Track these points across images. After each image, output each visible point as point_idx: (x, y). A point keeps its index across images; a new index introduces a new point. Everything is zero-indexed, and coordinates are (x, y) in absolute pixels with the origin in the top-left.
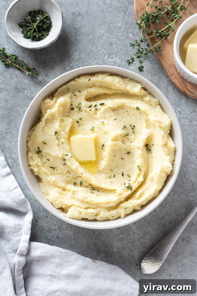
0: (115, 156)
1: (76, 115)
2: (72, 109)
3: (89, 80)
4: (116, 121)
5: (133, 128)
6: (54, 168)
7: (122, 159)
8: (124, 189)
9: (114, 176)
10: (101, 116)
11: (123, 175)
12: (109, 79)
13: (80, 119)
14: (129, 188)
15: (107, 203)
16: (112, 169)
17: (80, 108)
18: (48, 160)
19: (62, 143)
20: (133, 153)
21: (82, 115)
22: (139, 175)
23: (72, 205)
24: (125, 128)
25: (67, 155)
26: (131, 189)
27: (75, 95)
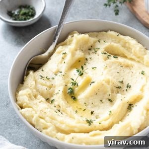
0: (97, 94)
2: (90, 49)
4: (118, 74)
9: (85, 110)
10: (108, 63)
11: (92, 113)
13: (91, 58)
14: (89, 122)
16: (87, 103)
17: (96, 52)
20: (113, 104)
22: (106, 120)
23: (31, 107)
24: (122, 82)
25: (61, 72)
26: (90, 124)
27: (99, 42)
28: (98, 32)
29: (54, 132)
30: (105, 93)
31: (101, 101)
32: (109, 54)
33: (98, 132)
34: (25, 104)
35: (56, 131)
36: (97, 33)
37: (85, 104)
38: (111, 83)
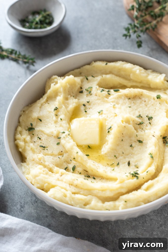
0: (122, 140)
1: (84, 99)
2: (81, 92)
3: (106, 64)
4: (130, 108)
5: (150, 119)
6: (44, 147)
7: (130, 146)
8: (127, 176)
9: (118, 164)
10: (113, 100)
11: (129, 164)
12: (128, 66)
13: (88, 102)
14: (135, 175)
15: (103, 191)
16: (117, 155)
17: (90, 92)
18: (40, 139)
19: (61, 119)
20: (146, 144)
21: (91, 98)
22: (150, 166)
23: (56, 186)
24: (140, 116)
25: (64, 133)
26: (137, 177)
27: (87, 79)
28: (79, 68)
29: (100, 204)
30: (130, 137)
31: (131, 146)
32: (107, 90)
33: (150, 182)
34: (46, 185)
35: (100, 202)
36: (79, 70)
37: (115, 156)
38: (131, 122)
